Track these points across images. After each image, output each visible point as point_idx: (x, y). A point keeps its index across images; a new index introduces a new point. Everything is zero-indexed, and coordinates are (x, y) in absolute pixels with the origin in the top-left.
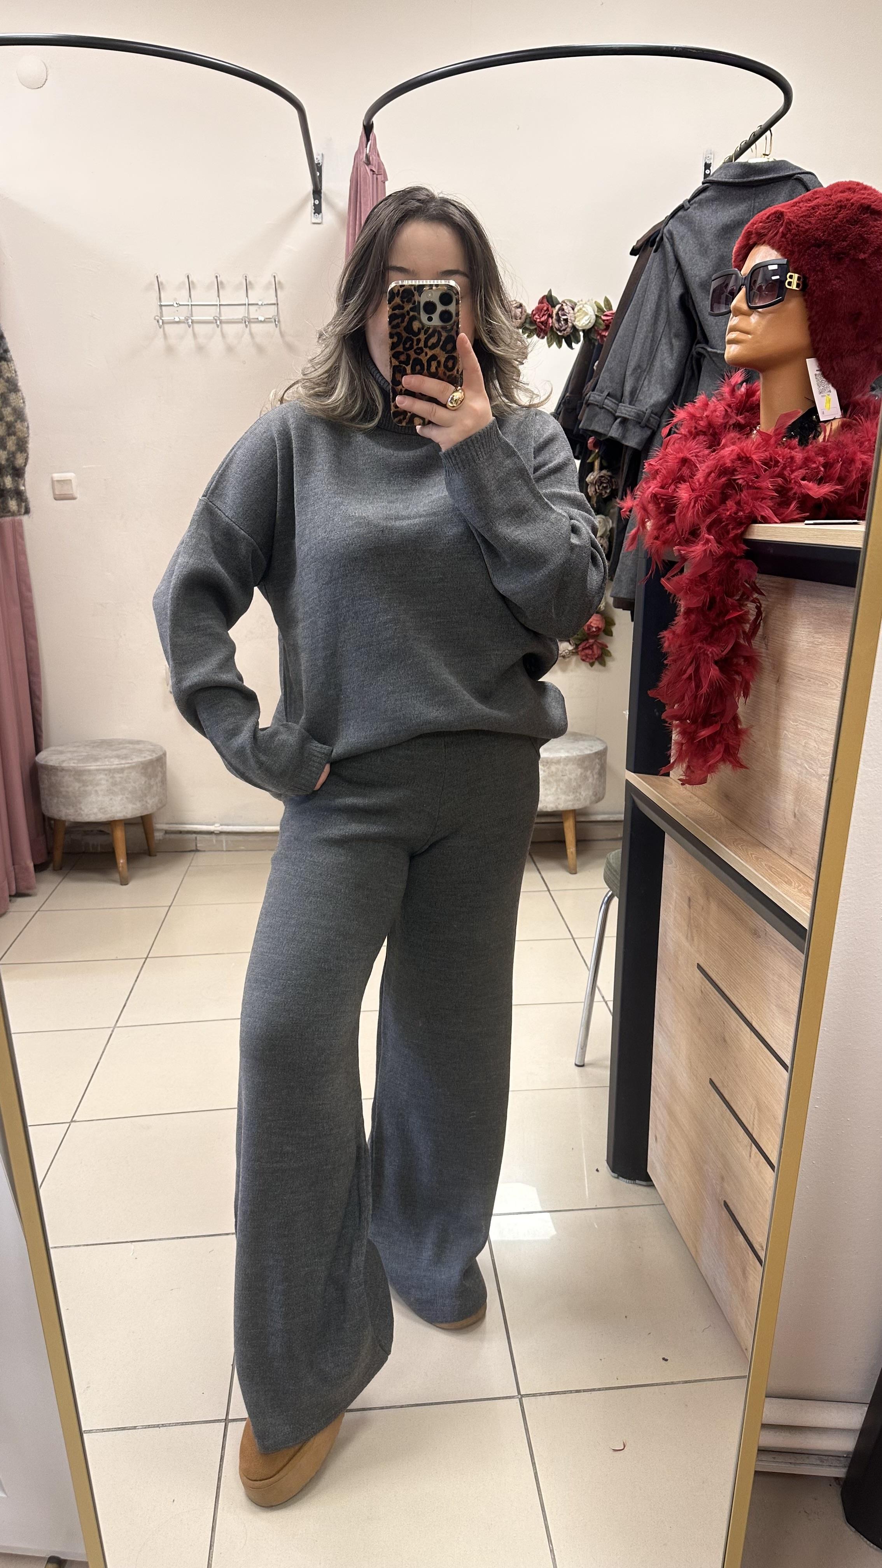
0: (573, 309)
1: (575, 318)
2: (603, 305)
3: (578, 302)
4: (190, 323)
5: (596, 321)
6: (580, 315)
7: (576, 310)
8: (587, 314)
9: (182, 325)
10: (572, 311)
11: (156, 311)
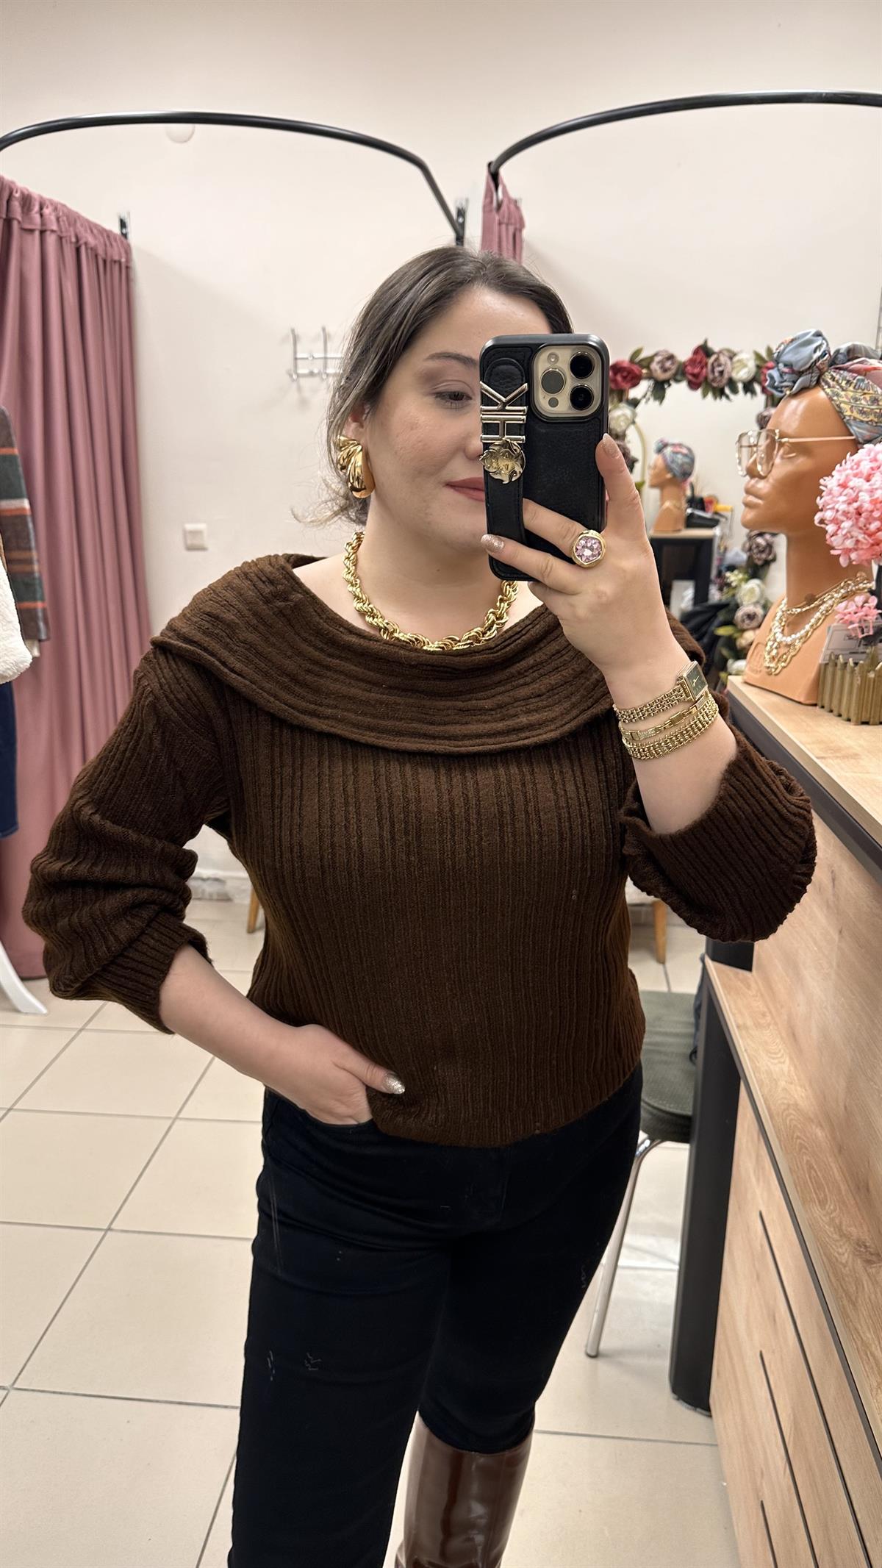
0: (731, 358)
1: (733, 369)
2: (764, 354)
3: (738, 353)
4: (324, 377)
5: (757, 373)
6: (738, 367)
7: (735, 359)
8: (745, 366)
9: (316, 380)
10: (729, 362)
11: (290, 365)
